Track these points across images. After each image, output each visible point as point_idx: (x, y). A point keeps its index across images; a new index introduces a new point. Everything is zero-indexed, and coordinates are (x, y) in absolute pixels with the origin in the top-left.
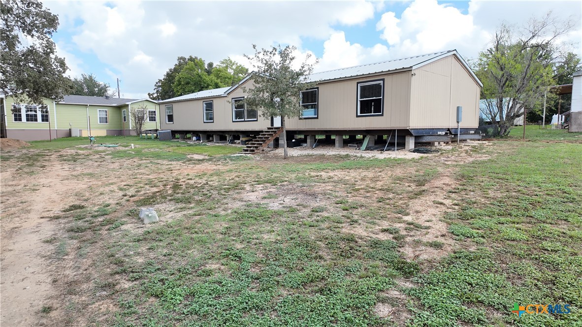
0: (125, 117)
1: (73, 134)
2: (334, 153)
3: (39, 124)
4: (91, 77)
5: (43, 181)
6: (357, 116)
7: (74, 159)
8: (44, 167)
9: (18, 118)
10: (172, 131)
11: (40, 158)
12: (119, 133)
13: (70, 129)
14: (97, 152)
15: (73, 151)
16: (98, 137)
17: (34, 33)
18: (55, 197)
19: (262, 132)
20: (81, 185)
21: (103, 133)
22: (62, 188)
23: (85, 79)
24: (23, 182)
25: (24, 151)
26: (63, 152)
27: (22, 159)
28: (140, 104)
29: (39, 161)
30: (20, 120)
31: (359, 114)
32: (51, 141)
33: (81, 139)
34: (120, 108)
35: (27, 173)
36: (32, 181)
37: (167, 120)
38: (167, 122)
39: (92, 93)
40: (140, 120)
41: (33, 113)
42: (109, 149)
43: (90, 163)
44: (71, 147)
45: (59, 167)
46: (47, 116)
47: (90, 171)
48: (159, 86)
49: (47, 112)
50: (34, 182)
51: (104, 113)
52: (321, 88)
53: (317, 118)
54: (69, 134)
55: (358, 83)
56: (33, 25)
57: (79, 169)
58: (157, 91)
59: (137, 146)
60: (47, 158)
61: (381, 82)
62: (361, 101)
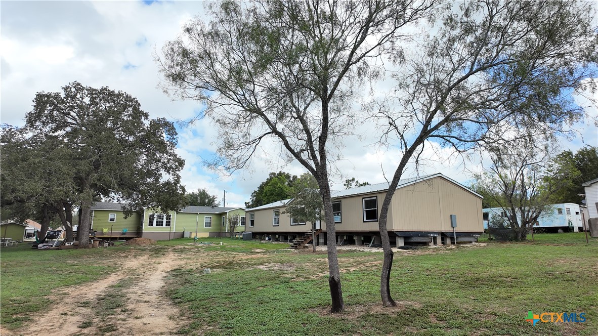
0: (223, 222)
1: (185, 236)
2: (347, 249)
3: (164, 228)
4: (204, 191)
5: (163, 260)
6: (364, 222)
7: (182, 251)
8: (164, 254)
9: (151, 224)
10: (253, 233)
11: (162, 250)
12: (218, 235)
13: (184, 232)
14: (197, 247)
15: (182, 247)
16: (202, 238)
17: (170, 172)
18: (168, 266)
19: (307, 233)
20: (182, 263)
21: (206, 235)
22: (172, 263)
23: (200, 192)
24: (153, 261)
25: (153, 246)
26: (176, 247)
27: (151, 250)
28: (235, 212)
29: (161, 252)
30: (152, 225)
31: (365, 220)
32: (169, 240)
33: (190, 239)
34: (221, 215)
35: (155, 257)
36: (158, 260)
37: (250, 224)
38: (250, 226)
39: (203, 204)
40: (234, 224)
41: (161, 220)
42: (205, 245)
43: (190, 253)
44: (181, 244)
45: (173, 254)
46: (169, 222)
47: (189, 257)
48: (254, 196)
49: (170, 219)
50: (158, 261)
51: (209, 219)
52: (343, 202)
53: (341, 223)
54: (182, 235)
55: (363, 198)
56: (171, 167)
57: (183, 256)
58: (252, 200)
59: (225, 244)
60: (166, 250)
61: (376, 198)
62: (366, 211)
